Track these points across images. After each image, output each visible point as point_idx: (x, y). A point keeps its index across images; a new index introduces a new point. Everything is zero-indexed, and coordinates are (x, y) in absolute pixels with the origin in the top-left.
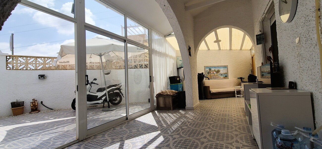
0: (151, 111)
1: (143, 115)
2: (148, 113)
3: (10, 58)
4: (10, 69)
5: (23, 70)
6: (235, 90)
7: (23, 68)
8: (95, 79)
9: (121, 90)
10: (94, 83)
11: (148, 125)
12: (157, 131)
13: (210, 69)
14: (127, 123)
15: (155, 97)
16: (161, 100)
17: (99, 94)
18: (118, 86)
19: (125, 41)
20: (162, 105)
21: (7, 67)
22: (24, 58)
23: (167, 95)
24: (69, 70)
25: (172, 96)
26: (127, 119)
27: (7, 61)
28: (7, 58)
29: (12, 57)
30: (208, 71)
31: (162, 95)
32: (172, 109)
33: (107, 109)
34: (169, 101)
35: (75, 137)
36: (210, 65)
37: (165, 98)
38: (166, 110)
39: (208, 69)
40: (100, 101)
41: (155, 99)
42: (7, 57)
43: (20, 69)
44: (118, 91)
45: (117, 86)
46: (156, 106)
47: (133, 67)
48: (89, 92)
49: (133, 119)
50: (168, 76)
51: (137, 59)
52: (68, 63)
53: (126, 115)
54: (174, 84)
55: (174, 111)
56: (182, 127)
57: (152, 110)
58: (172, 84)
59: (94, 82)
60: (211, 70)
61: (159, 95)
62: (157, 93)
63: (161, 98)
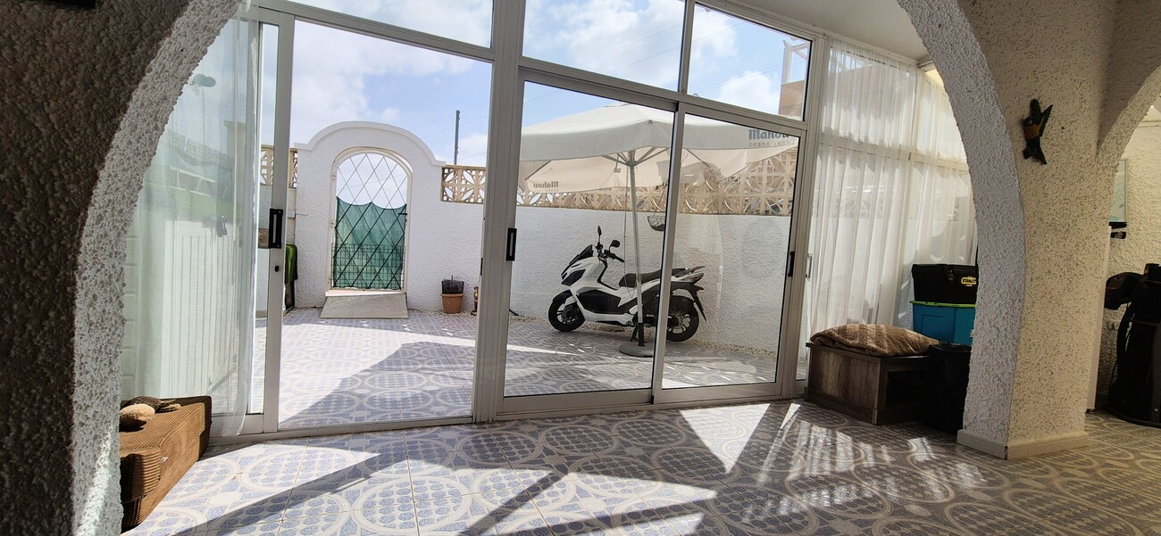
0: (773, 398)
1: (728, 405)
2: (753, 403)
3: (449, 173)
4: (448, 200)
5: (469, 202)
7: (469, 198)
8: (616, 244)
9: (699, 293)
10: (613, 256)
11: (699, 450)
12: (708, 487)
14: (645, 413)
15: (807, 345)
16: (831, 363)
17: (625, 295)
18: (687, 276)
19: (675, 107)
20: (831, 385)
21: (443, 196)
22: (474, 173)
23: (863, 349)
24: (562, 207)
25: (883, 357)
26: (651, 400)
27: (444, 179)
28: (443, 173)
29: (455, 169)
31: (840, 343)
32: (875, 420)
33: (634, 346)
34: (871, 379)
35: (466, 409)
37: (850, 358)
38: (844, 413)
40: (624, 318)
41: (804, 352)
42: (444, 169)
43: (465, 202)
44: (685, 293)
45: (685, 274)
46: (806, 384)
47: (762, 210)
48: (599, 281)
49: (675, 409)
50: (909, 260)
51: (783, 175)
52: (556, 188)
53: (651, 388)
54: (936, 302)
55: (887, 430)
56: (831, 518)
57: (780, 397)
58: (927, 301)
59: (613, 250)
61: (823, 342)
62: (819, 330)
63: (832, 355)
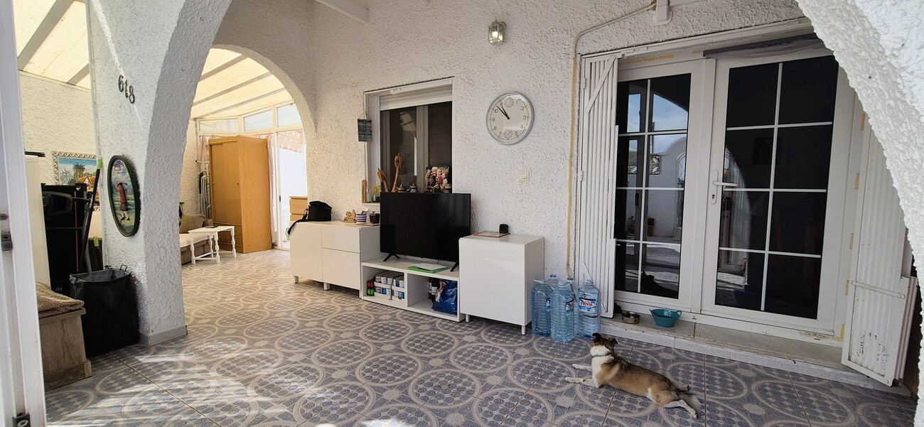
6: (189, 242)
13: (79, 168)
30: (72, 173)
32: (89, 374)
36: (79, 152)
39: (70, 168)
60: (84, 172)
